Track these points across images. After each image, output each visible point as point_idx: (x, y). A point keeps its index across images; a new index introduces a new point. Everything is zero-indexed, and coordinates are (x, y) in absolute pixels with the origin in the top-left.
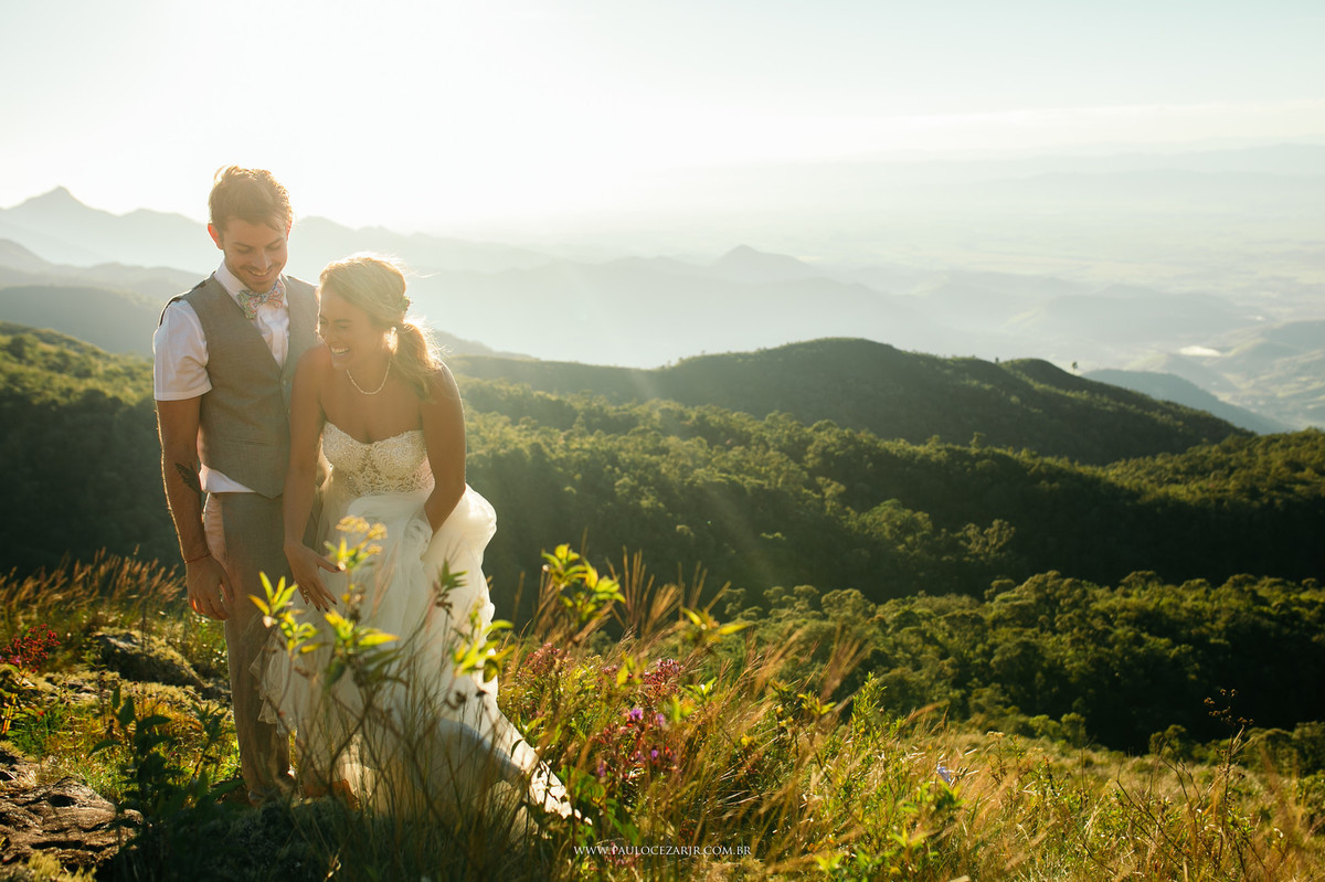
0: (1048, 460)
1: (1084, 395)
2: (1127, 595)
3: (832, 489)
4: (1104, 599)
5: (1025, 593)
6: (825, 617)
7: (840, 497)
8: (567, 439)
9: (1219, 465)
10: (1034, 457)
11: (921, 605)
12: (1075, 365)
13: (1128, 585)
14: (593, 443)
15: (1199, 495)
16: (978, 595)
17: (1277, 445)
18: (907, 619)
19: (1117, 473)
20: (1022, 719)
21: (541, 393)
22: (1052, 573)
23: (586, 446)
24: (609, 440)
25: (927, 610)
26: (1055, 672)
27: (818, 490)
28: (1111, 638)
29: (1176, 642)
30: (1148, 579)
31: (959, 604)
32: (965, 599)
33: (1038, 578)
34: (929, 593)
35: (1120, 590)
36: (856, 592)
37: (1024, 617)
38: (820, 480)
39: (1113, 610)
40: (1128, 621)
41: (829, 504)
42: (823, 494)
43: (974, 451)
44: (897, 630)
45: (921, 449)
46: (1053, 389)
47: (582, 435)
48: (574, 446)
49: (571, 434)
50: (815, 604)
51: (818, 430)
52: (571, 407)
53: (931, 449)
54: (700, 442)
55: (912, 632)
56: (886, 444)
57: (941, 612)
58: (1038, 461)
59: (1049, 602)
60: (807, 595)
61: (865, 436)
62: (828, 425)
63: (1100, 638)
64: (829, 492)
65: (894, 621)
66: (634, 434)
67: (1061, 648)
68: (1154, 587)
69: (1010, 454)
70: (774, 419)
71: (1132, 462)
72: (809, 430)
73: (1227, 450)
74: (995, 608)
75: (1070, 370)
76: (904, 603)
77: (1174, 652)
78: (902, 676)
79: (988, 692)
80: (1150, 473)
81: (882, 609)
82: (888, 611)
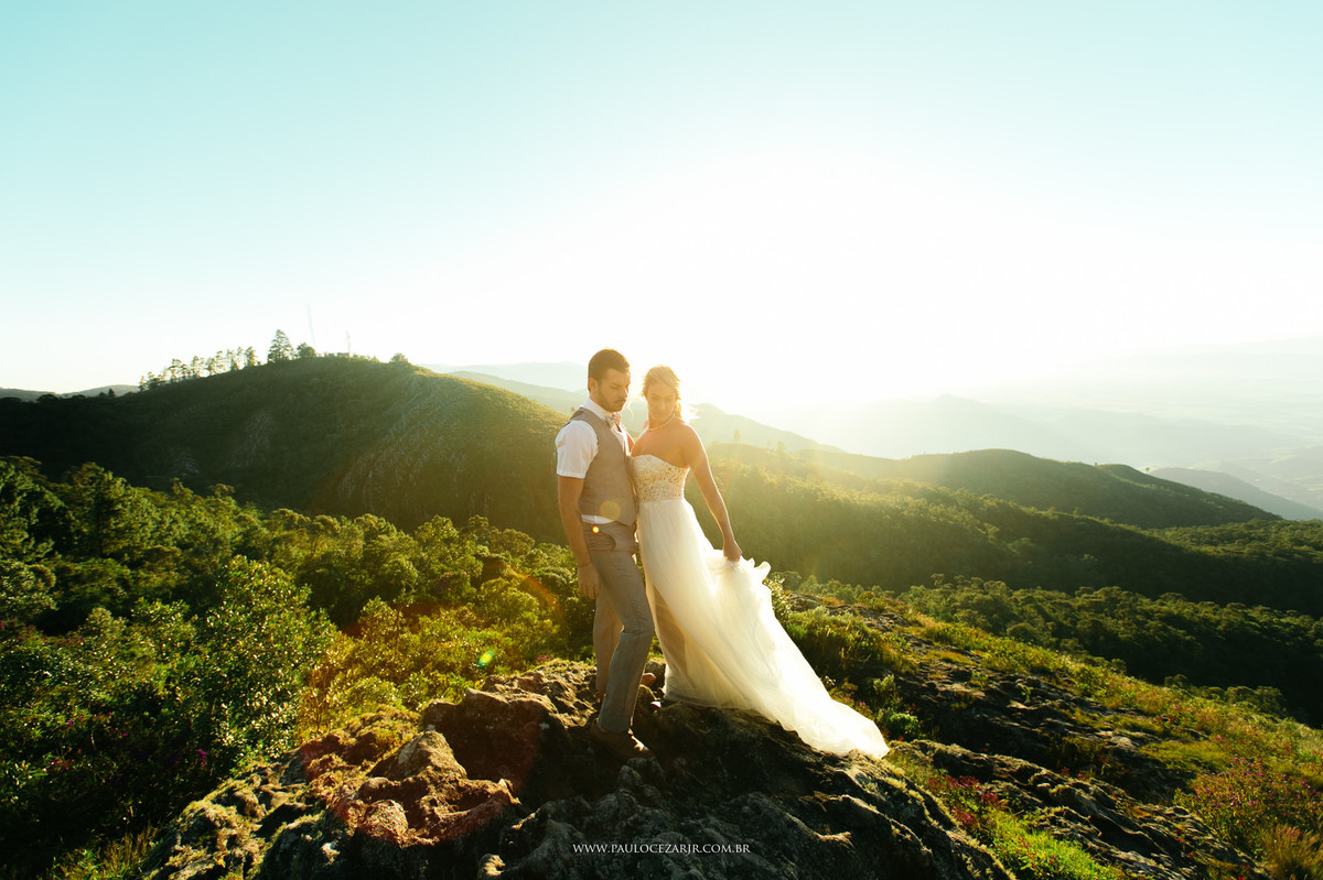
0: (1121, 525)
1: (1154, 487)
2: (1162, 604)
3: (993, 529)
4: (1146, 604)
5: (1099, 595)
6: (986, 593)
9: (1242, 536)
11: (1038, 594)
13: (1165, 599)
15: (1222, 554)
16: (1071, 592)
17: (1288, 528)
18: (1029, 600)
19: (1170, 535)
20: (1090, 657)
22: (1115, 588)
25: (1041, 597)
26: (1112, 637)
27: (984, 529)
28: (1147, 625)
29: (1189, 633)
30: (1177, 598)
32: (1063, 594)
33: (1106, 589)
34: (1043, 588)
35: (1159, 601)
36: (1003, 584)
37: (1097, 607)
38: (986, 524)
39: (1152, 611)
40: (1161, 619)
43: (1076, 516)
44: (1023, 604)
45: (1044, 513)
46: (1132, 482)
50: (981, 587)
51: (985, 498)
56: (1024, 509)
57: (1049, 598)
58: (1115, 525)
59: (1113, 602)
60: (978, 582)
61: (1011, 504)
62: (991, 497)
63: (1140, 624)
64: (990, 530)
68: (1181, 603)
70: (962, 491)
71: (1181, 529)
73: (1251, 527)
74: (1080, 601)
75: (1145, 472)
77: (1188, 638)
79: (1071, 642)
80: (1192, 536)
81: (1016, 593)
82: (1019, 594)
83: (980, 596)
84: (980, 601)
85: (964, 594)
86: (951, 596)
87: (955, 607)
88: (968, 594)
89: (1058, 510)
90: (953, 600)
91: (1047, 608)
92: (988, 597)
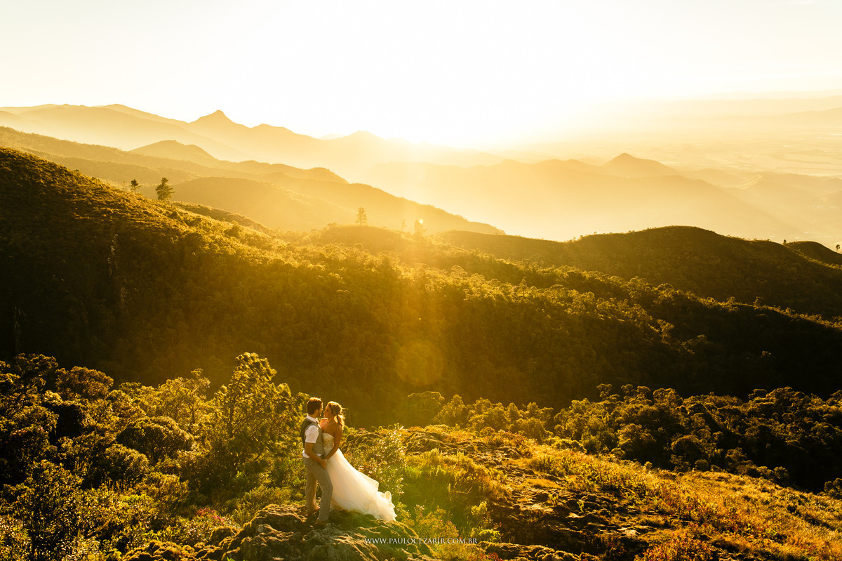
0: (802, 316)
2: (832, 404)
3: (666, 326)
4: (817, 404)
5: (771, 398)
6: (653, 404)
7: (670, 331)
8: (516, 290)
10: (793, 313)
11: (709, 401)
12: (838, 247)
13: (835, 398)
14: (530, 294)
16: (744, 399)
18: (698, 408)
20: (753, 467)
21: (500, 260)
22: (787, 388)
23: (526, 295)
24: (539, 292)
25: (711, 404)
26: (779, 442)
27: (658, 326)
31: (730, 401)
32: (735, 399)
33: (780, 390)
34: (715, 393)
35: (830, 400)
36: (672, 391)
37: (767, 411)
38: (659, 321)
39: (821, 411)
40: (828, 419)
41: (664, 335)
42: (661, 329)
43: (756, 307)
44: (692, 414)
45: (723, 304)
47: (524, 289)
48: (519, 295)
49: (518, 288)
50: (648, 396)
51: (661, 289)
52: (517, 269)
53: (728, 304)
54: (590, 294)
55: (700, 416)
56: (702, 300)
57: (720, 404)
58: (796, 315)
59: (784, 403)
60: (644, 391)
61: (689, 295)
62: (667, 286)
64: (664, 328)
65: (690, 409)
66: (552, 289)
67: (785, 431)
69: (778, 310)
70: (635, 281)
72: (656, 289)
74: (751, 406)
75: (834, 249)
76: (699, 399)
78: (690, 439)
79: (735, 451)
81: (685, 401)
82: (689, 403)
83: (646, 407)
84: (646, 413)
85: (631, 406)
86: (616, 410)
87: (619, 422)
88: (633, 406)
89: (737, 301)
90: (617, 414)
91: (715, 416)
92: (654, 408)
